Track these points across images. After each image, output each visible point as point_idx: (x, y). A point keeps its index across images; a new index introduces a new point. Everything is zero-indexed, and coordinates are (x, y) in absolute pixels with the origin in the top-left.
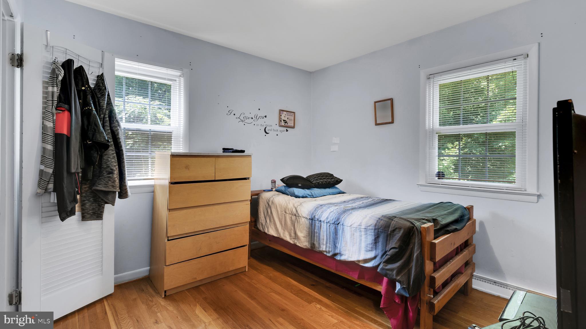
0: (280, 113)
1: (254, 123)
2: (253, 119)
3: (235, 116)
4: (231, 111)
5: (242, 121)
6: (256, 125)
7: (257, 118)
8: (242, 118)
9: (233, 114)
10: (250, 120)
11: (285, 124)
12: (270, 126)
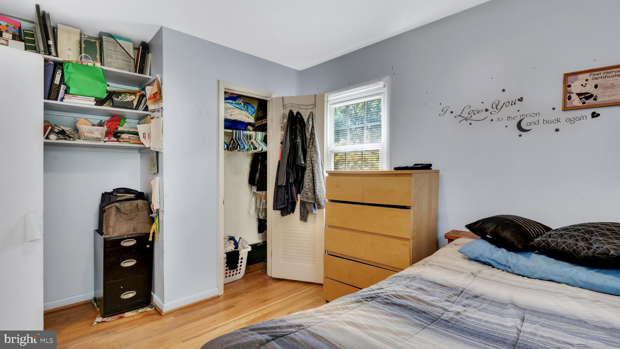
0: (565, 81)
1: (491, 117)
2: (488, 110)
3: (454, 114)
4: (446, 109)
5: (466, 119)
6: (495, 120)
7: (499, 107)
8: (465, 114)
9: (449, 111)
10: (484, 114)
11: (584, 103)
12: (533, 115)
